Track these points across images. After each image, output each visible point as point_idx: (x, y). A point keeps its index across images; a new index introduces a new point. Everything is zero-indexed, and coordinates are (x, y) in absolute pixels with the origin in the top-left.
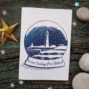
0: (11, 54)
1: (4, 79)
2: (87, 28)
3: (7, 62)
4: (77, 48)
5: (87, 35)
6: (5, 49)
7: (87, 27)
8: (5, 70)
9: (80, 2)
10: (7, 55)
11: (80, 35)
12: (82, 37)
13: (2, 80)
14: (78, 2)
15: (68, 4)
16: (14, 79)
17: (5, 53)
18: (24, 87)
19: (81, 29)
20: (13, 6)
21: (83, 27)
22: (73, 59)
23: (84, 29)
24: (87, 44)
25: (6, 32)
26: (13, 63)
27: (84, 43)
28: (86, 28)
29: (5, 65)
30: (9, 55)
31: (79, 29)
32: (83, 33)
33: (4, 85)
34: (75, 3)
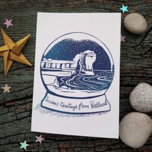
0: (20, 90)
1: (10, 136)
2: (142, 45)
3: (13, 105)
4: (127, 77)
5: (141, 55)
6: (10, 83)
7: (141, 43)
8: (11, 119)
9: (129, 5)
10: (14, 93)
11: (132, 56)
13: (6, 137)
14: (125, 6)
15: (111, 8)
16: (27, 135)
17: (10, 90)
18: (45, 147)
19: (132, 47)
21: (136, 43)
23: (138, 46)
24: (143, 70)
25: (10, 50)
26: (24, 106)
27: (138, 68)
28: (139, 44)
29: (10, 110)
30: (17, 94)
31: (130, 47)
32: (136, 53)
33: (9, 145)
34: (122, 7)
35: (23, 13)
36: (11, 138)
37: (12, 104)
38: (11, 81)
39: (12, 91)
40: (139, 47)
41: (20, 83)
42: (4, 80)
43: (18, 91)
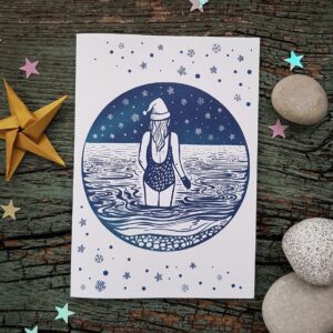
0: (37, 218)
1: (6, 311)
2: (326, 150)
3: (19, 248)
4: (281, 218)
5: (321, 172)
6: (19, 198)
7: (325, 143)
8: (11, 275)
9: (306, 54)
10: (25, 222)
11: (298, 173)
12: (305, 178)
14: (297, 53)
16: (41, 315)
17: (16, 214)
19: (301, 151)
20: (64, 45)
21: (312, 143)
22: (266, 259)
23: (315, 150)
24: (319, 207)
26: (42, 253)
27: (309, 202)
28: (320, 147)
29: (12, 257)
30: (31, 224)
31: (295, 150)
32: (307, 167)
34: (290, 56)
35: (64, 49)
36: (7, 315)
37: (18, 244)
38: (21, 195)
39: (20, 217)
40: (319, 153)
41: (38, 201)
42: (5, 191)
43: (33, 218)
